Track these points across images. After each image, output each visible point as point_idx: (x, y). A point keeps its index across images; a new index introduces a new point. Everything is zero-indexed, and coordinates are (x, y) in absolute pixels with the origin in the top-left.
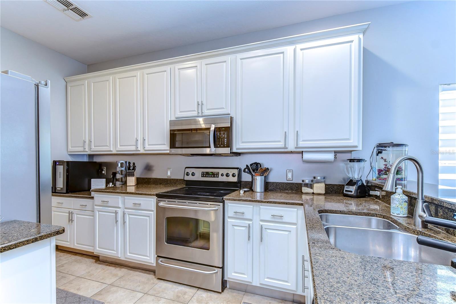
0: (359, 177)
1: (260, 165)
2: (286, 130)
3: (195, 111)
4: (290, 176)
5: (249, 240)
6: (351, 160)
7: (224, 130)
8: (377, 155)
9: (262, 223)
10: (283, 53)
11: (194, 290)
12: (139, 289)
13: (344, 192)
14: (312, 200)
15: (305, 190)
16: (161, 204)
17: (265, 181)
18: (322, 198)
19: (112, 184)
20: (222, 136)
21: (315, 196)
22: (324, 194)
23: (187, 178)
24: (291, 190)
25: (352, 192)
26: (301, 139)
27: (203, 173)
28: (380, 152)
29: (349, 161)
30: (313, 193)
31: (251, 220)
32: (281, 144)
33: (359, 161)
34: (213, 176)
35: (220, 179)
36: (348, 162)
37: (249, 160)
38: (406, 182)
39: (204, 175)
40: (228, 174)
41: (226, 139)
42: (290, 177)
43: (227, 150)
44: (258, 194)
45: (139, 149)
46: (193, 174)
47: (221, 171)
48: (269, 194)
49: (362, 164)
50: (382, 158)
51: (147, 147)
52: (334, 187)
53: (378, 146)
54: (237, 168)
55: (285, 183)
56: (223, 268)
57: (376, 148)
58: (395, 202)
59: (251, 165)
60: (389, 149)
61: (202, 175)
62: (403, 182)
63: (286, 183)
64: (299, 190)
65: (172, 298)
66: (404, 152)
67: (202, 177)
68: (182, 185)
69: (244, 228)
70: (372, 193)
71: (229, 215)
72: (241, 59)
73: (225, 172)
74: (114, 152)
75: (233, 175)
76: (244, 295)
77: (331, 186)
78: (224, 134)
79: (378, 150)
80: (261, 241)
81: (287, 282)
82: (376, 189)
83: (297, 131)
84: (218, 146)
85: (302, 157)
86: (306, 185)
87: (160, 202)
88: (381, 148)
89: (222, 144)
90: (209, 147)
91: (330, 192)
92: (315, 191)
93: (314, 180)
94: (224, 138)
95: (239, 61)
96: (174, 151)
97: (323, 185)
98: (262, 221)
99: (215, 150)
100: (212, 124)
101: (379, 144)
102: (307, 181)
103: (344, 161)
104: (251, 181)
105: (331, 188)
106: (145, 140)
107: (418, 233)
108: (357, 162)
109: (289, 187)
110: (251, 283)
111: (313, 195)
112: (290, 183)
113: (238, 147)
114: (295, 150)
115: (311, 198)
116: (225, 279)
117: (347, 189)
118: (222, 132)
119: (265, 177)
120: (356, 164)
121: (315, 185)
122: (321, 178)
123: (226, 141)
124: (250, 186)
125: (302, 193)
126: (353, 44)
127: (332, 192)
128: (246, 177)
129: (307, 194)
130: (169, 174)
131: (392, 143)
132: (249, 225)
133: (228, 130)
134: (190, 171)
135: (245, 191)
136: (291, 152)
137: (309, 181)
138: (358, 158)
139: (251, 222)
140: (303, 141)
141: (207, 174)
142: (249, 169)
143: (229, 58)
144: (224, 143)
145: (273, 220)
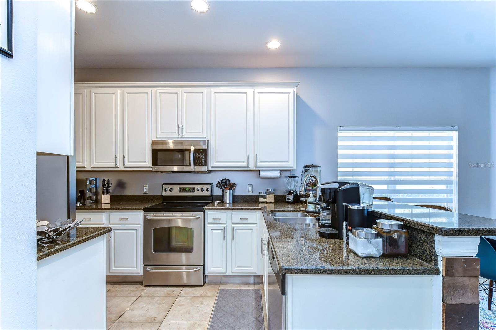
0: (295, 189)
1: (229, 181)
2: (248, 153)
3: (175, 132)
4: (250, 189)
5: (224, 239)
6: (290, 177)
7: (202, 152)
8: (305, 173)
9: (233, 226)
10: (246, 93)
11: (180, 289)
12: (132, 295)
13: (286, 200)
14: (266, 207)
15: (261, 200)
16: (149, 217)
17: (233, 194)
18: (273, 205)
19: (80, 203)
20: (200, 156)
21: (268, 204)
22: (274, 203)
23: (165, 194)
24: (251, 200)
25: (290, 199)
26: (258, 161)
27: (180, 189)
28: (306, 171)
30: (267, 202)
31: (225, 224)
32: (245, 164)
33: (295, 177)
34: (189, 191)
35: (196, 193)
37: (220, 177)
39: (181, 191)
40: (202, 189)
41: (203, 159)
43: (204, 169)
44: (228, 205)
45: (118, 166)
46: (171, 190)
47: (196, 187)
48: (236, 204)
49: (296, 179)
50: (308, 175)
51: (127, 164)
52: (280, 197)
53: (305, 167)
54: (210, 184)
56: (204, 265)
59: (222, 181)
60: (310, 168)
61: (180, 191)
63: (248, 195)
64: (257, 200)
65: (164, 295)
67: (179, 192)
68: (160, 201)
69: (220, 231)
70: (302, 199)
71: (209, 222)
72: (215, 93)
73: (200, 187)
74: (88, 168)
75: (207, 190)
76: (220, 285)
78: (202, 154)
79: (305, 169)
80: (233, 239)
81: (250, 267)
82: (304, 197)
83: (256, 155)
84: (197, 165)
85: (259, 175)
86: (262, 196)
87: (147, 215)
88: (307, 168)
89: (200, 163)
90: (190, 165)
91: (277, 201)
93: (267, 192)
94: (202, 158)
95: (213, 94)
96: (156, 168)
97: (273, 196)
98: (233, 224)
99: (194, 168)
100: (192, 145)
101: (306, 165)
102: (262, 193)
103: (286, 177)
104: (222, 194)
105: (278, 198)
106: (125, 157)
108: (293, 178)
109: (249, 198)
110: (225, 273)
112: (250, 195)
113: (212, 166)
114: (254, 169)
116: (206, 274)
117: (287, 198)
118: (200, 153)
119: (233, 191)
120: (293, 179)
121: (268, 196)
122: (272, 190)
123: (203, 161)
124: (221, 199)
125: (259, 202)
126: (290, 94)
128: (218, 192)
129: (263, 203)
130: (145, 190)
131: (313, 165)
132: (224, 227)
133: (205, 151)
134: (168, 187)
135: (218, 203)
136: (252, 171)
137: (264, 193)
138: (294, 175)
139: (225, 226)
140: (260, 162)
141: (183, 190)
142: (220, 185)
143: (205, 90)
144: (202, 162)
145: (241, 222)
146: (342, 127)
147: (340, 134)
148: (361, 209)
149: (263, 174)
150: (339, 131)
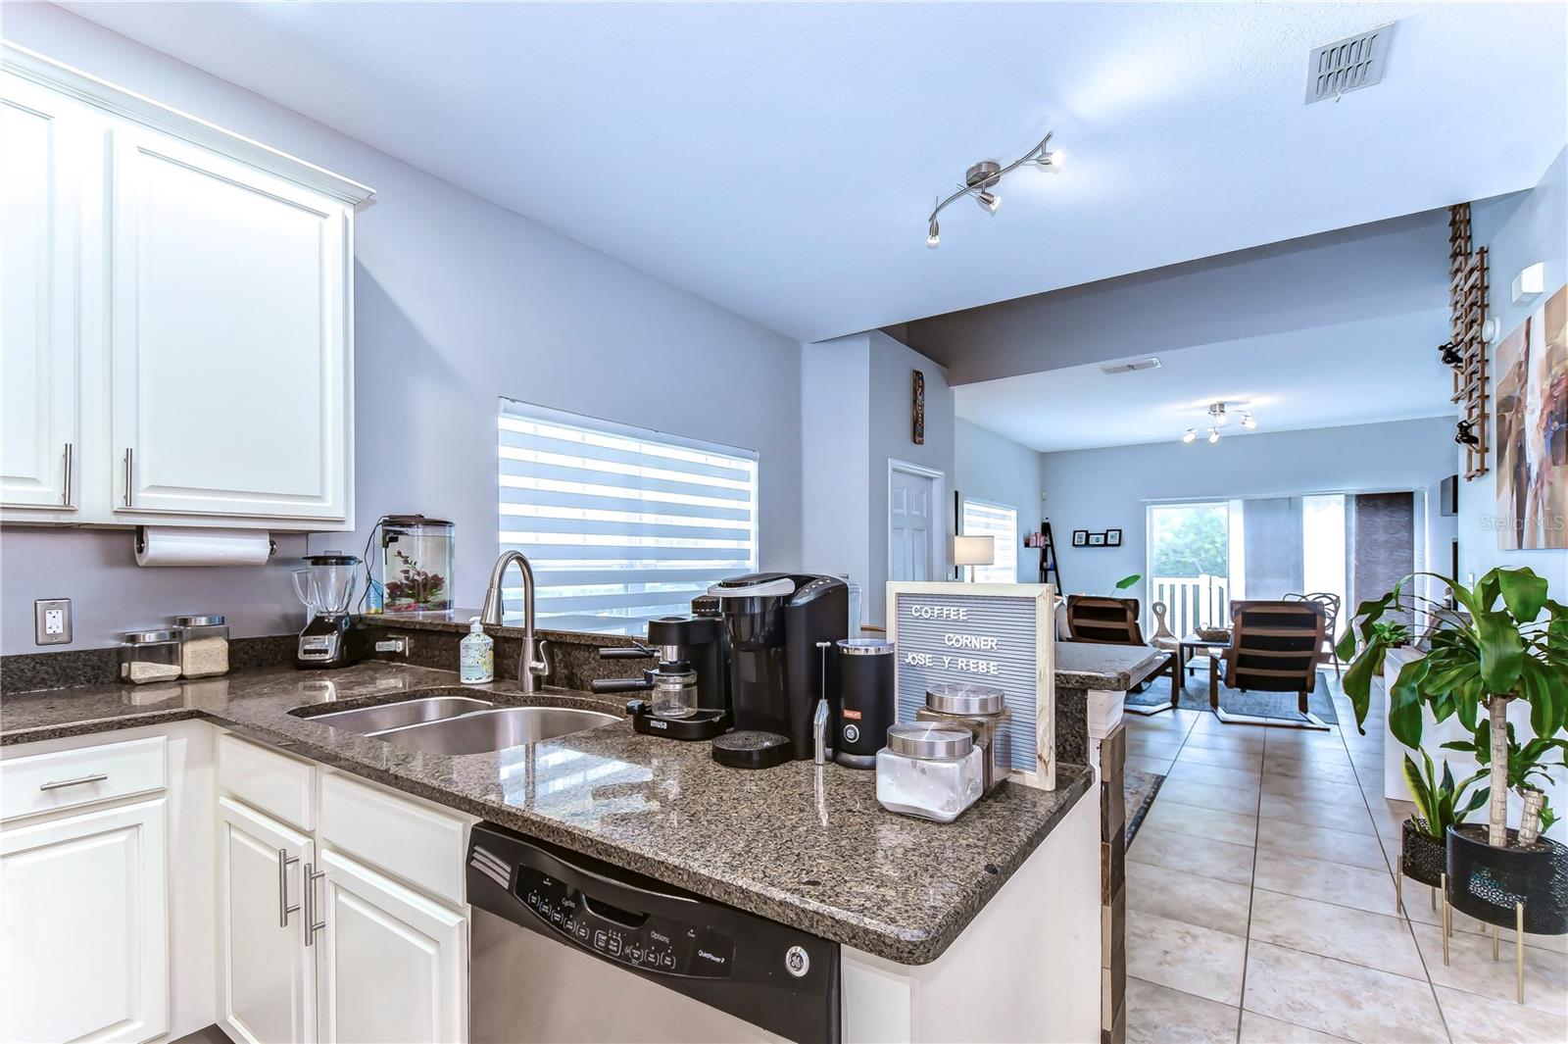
0: (343, 609)
4: (55, 623)
6: (318, 561)
8: (386, 546)
13: (300, 656)
15: (140, 670)
21: (189, 689)
22: (227, 674)
24: (65, 682)
25: (326, 652)
26: (144, 478)
28: (392, 539)
29: (309, 562)
30: (181, 677)
32: (41, 495)
33: (344, 561)
36: (310, 566)
38: (452, 610)
42: (60, 630)
49: (351, 569)
50: (399, 553)
52: (253, 647)
53: (386, 523)
55: (27, 656)
57: (380, 531)
58: (472, 653)
60: (413, 530)
62: (447, 611)
63: (33, 657)
64: (105, 677)
66: (447, 541)
70: (380, 646)
77: (242, 644)
79: (387, 532)
82: (390, 636)
83: (131, 450)
85: (140, 550)
86: (150, 653)
88: (394, 527)
91: (238, 665)
92: (189, 671)
93: (181, 632)
97: (220, 646)
101: (389, 515)
102: (150, 638)
103: (297, 561)
105: (241, 653)
107: (534, 702)
108: (337, 564)
109: (50, 670)
111: (181, 684)
112: (57, 653)
114: (114, 520)
115: (174, 695)
117: (307, 647)
120: (333, 572)
121: (189, 649)
122: (210, 620)
125: (129, 684)
126: (326, 222)
127: (245, 664)
129: (152, 683)
131: (421, 516)
137: (160, 636)
138: (338, 554)
140: (153, 488)
145: (50, 806)
146: (513, 401)
147: (505, 423)
148: (874, 653)
149: (159, 546)
150: (504, 411)
